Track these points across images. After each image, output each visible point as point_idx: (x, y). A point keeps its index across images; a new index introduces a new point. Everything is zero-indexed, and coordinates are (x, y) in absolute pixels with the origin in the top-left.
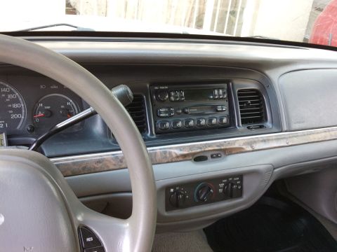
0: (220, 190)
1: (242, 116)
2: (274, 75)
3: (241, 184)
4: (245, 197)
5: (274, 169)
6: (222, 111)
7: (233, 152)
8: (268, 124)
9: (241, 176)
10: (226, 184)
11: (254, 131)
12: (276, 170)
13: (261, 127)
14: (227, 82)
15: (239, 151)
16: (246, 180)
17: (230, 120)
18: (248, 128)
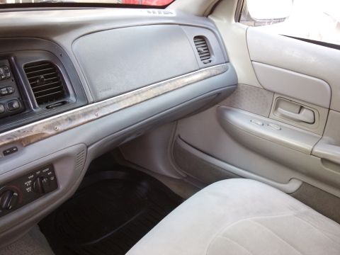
0: (29, 189)
1: (36, 95)
2: (65, 41)
3: (54, 174)
4: (62, 187)
5: (88, 147)
6: (9, 94)
7: (32, 141)
8: (72, 98)
9: (50, 165)
10: (34, 180)
11: (55, 110)
12: (90, 148)
13: (64, 103)
14: (7, 57)
15: (40, 137)
16: (57, 168)
17: (23, 103)
18: (47, 108)
